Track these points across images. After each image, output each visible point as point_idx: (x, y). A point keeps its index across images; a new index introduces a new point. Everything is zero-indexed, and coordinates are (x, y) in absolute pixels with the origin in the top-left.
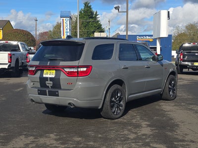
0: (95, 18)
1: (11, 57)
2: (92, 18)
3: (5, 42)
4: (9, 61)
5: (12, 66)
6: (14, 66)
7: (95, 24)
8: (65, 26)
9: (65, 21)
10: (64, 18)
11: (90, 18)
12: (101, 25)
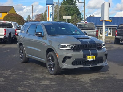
0: (75, 4)
1: (6, 32)
2: (72, 4)
3: (3, 22)
4: (4, 34)
5: (6, 37)
6: (8, 37)
7: (74, 9)
8: (49, 11)
9: (49, 8)
10: (49, 6)
11: (71, 4)
12: (79, 10)
